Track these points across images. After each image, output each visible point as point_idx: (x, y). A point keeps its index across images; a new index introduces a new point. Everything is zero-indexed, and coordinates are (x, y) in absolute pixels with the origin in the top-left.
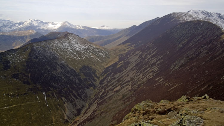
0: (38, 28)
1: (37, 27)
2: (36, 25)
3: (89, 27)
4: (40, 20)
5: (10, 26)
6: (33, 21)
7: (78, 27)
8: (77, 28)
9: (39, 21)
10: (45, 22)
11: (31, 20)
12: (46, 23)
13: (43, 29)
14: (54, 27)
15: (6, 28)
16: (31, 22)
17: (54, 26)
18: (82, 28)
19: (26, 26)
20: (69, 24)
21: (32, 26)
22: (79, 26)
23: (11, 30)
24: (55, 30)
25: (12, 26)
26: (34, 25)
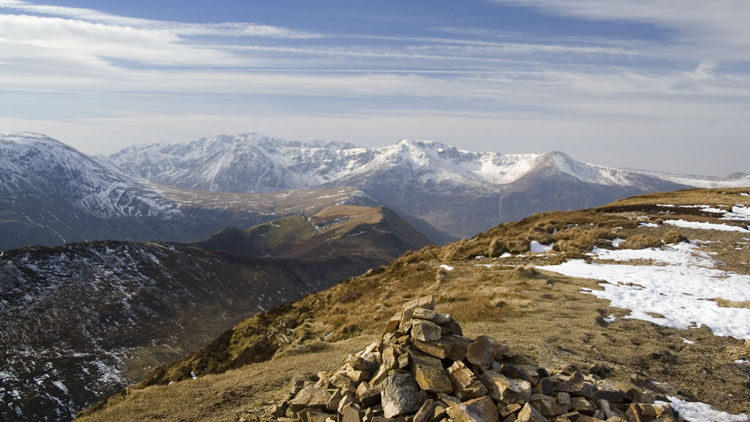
0: (425, 179)
1: (422, 172)
2: (421, 164)
3: (658, 180)
4: (444, 143)
5: (323, 167)
6: (411, 147)
7: (606, 179)
8: (603, 182)
9: (442, 146)
10: (465, 152)
11: (404, 142)
12: (470, 157)
13: (446, 184)
14: (503, 173)
15: (305, 177)
16: (403, 151)
17: (501, 169)
18: (626, 182)
19: (378, 169)
20: (569, 161)
21: (400, 168)
22: (614, 173)
23: (323, 181)
24: (497, 186)
25: (331, 166)
26: (410, 164)
